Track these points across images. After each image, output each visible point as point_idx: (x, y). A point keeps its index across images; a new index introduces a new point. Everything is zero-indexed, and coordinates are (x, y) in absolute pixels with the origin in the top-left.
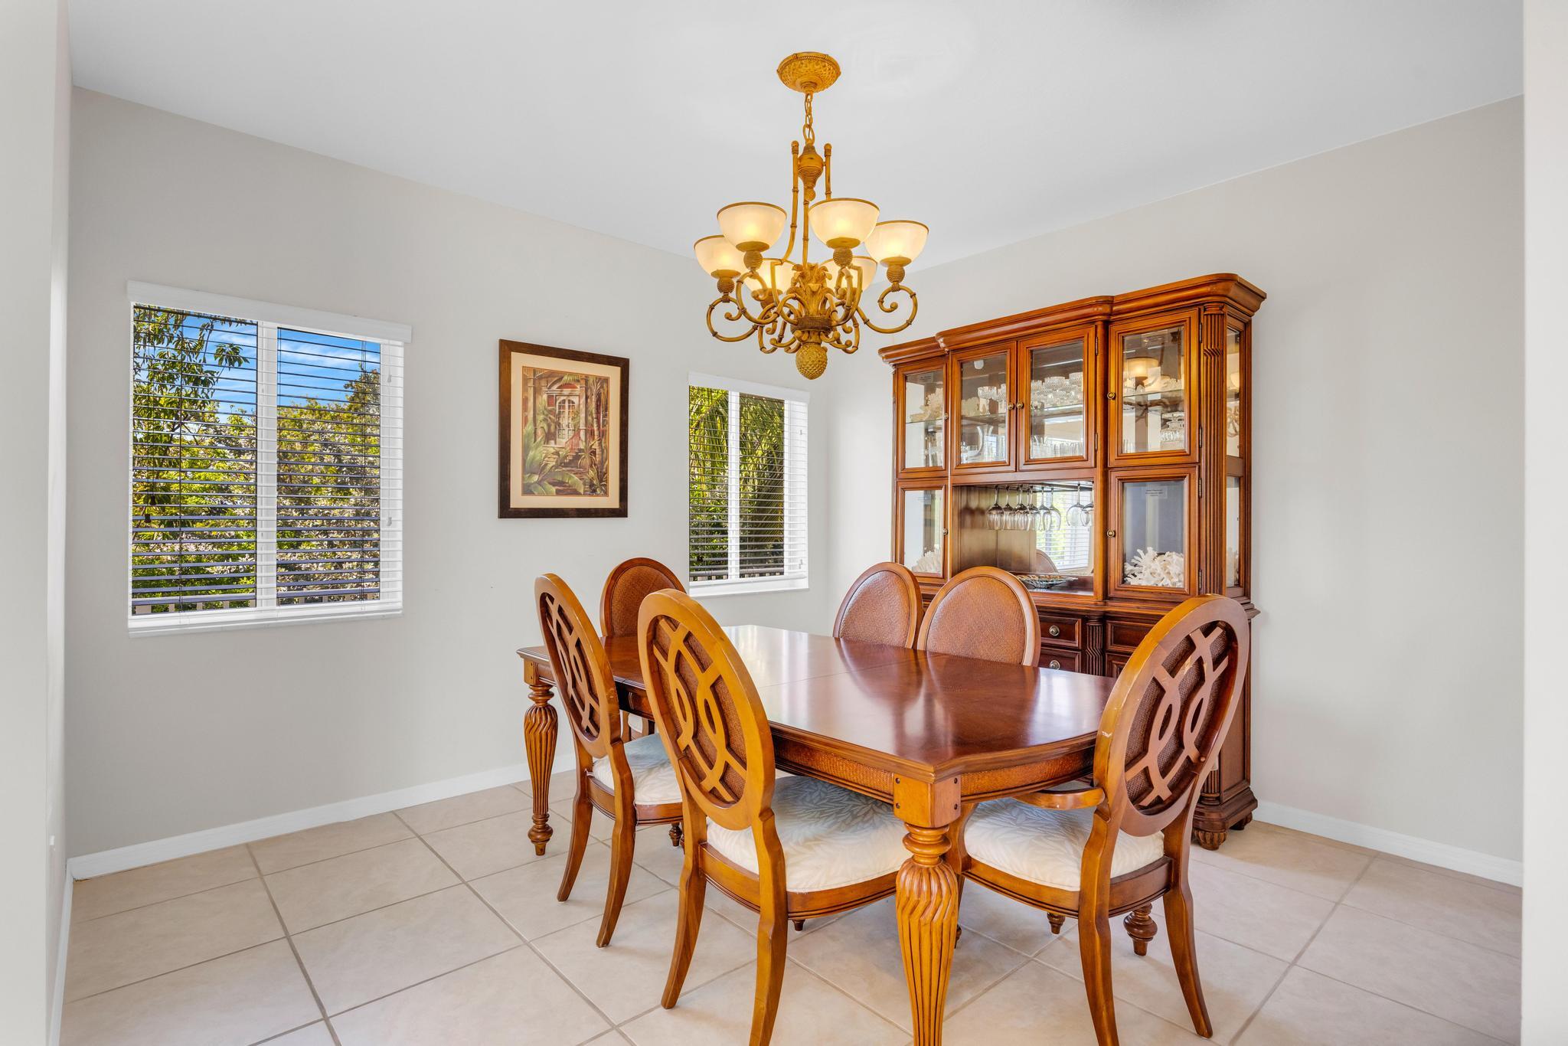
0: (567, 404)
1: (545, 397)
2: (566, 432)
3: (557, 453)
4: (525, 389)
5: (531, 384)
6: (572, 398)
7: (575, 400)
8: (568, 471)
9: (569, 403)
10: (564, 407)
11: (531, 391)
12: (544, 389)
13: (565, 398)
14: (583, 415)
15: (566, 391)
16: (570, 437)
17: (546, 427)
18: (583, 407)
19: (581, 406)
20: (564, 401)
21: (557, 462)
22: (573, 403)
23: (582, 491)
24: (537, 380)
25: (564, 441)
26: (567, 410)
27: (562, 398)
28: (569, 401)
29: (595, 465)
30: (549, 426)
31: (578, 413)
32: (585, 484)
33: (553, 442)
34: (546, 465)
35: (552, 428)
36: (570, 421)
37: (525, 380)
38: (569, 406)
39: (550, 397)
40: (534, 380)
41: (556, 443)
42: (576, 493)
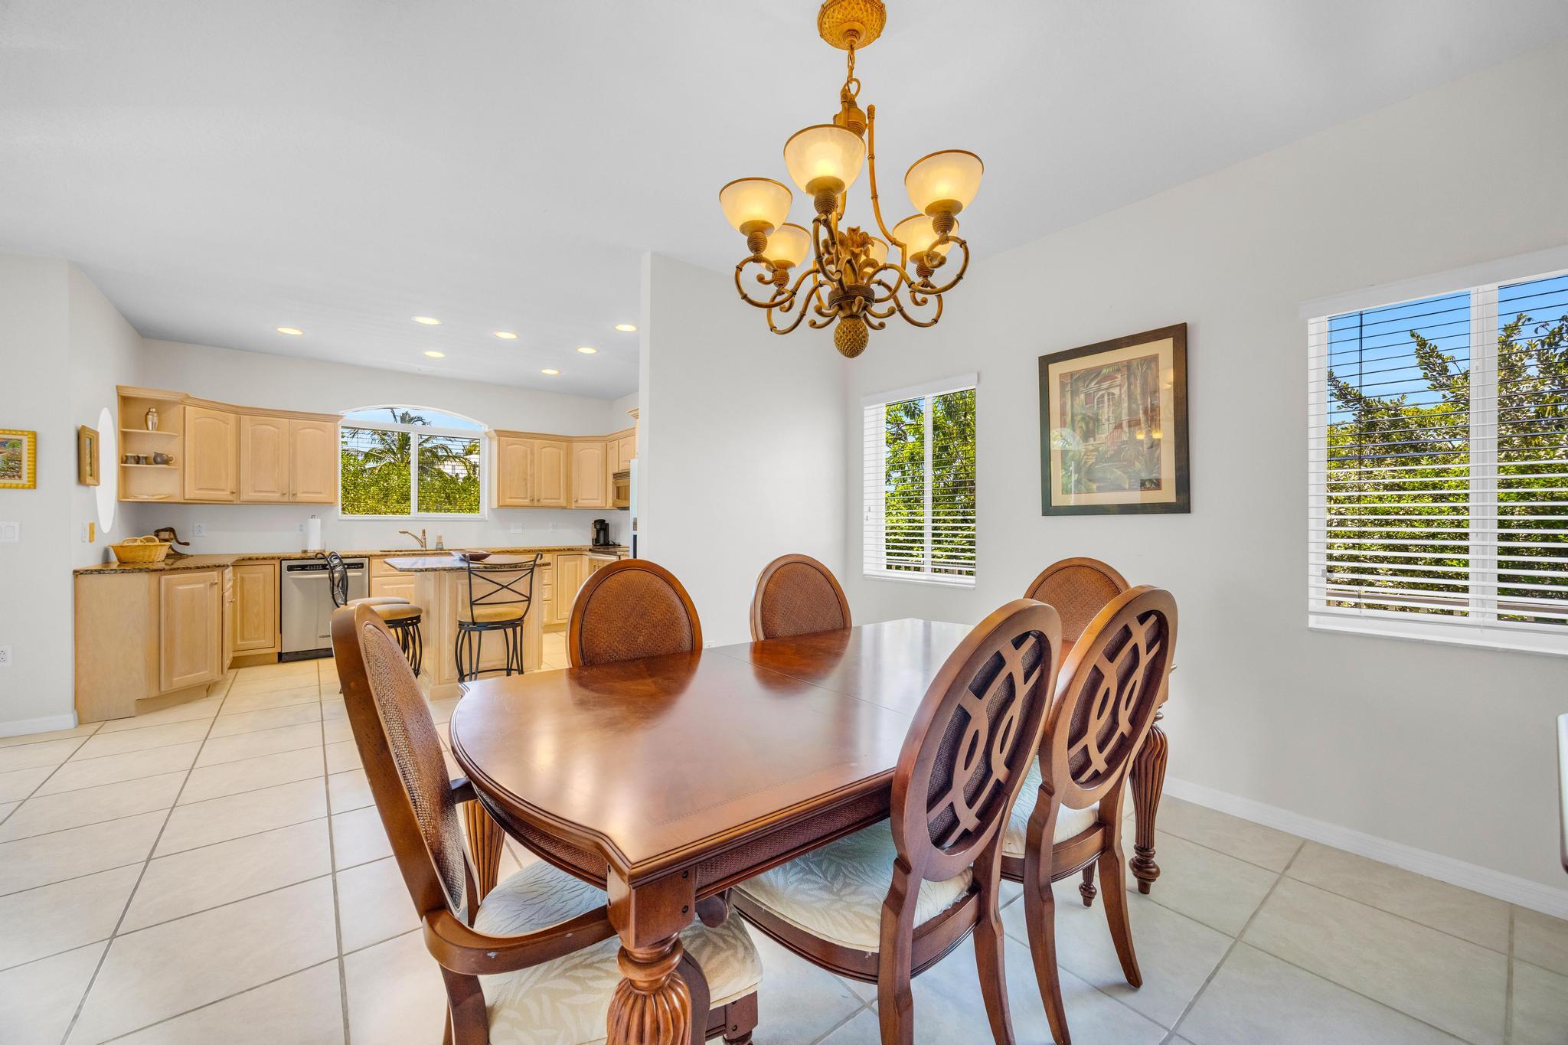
0: (1106, 398)
1: (1082, 396)
2: (1106, 426)
3: (1096, 450)
4: (1063, 395)
5: (1068, 388)
6: (1112, 390)
7: (1116, 391)
8: (1109, 466)
9: (1109, 395)
10: (1103, 402)
11: (1069, 396)
12: (1082, 389)
13: (1103, 392)
14: (1125, 405)
15: (1105, 385)
16: (1111, 431)
17: (1084, 427)
18: (1125, 397)
19: (1123, 396)
20: (1103, 396)
21: (1096, 458)
22: (1113, 394)
23: (1127, 486)
24: (1074, 381)
25: (1104, 436)
26: (1106, 405)
27: (1101, 393)
28: (1109, 394)
29: (1142, 456)
30: (1087, 424)
31: (1119, 404)
32: (1130, 478)
33: (1092, 439)
34: (1086, 462)
35: (1091, 425)
36: (1111, 414)
37: (1063, 385)
38: (1109, 399)
39: (1088, 395)
40: (1071, 383)
41: (1095, 440)
42: (1121, 489)
